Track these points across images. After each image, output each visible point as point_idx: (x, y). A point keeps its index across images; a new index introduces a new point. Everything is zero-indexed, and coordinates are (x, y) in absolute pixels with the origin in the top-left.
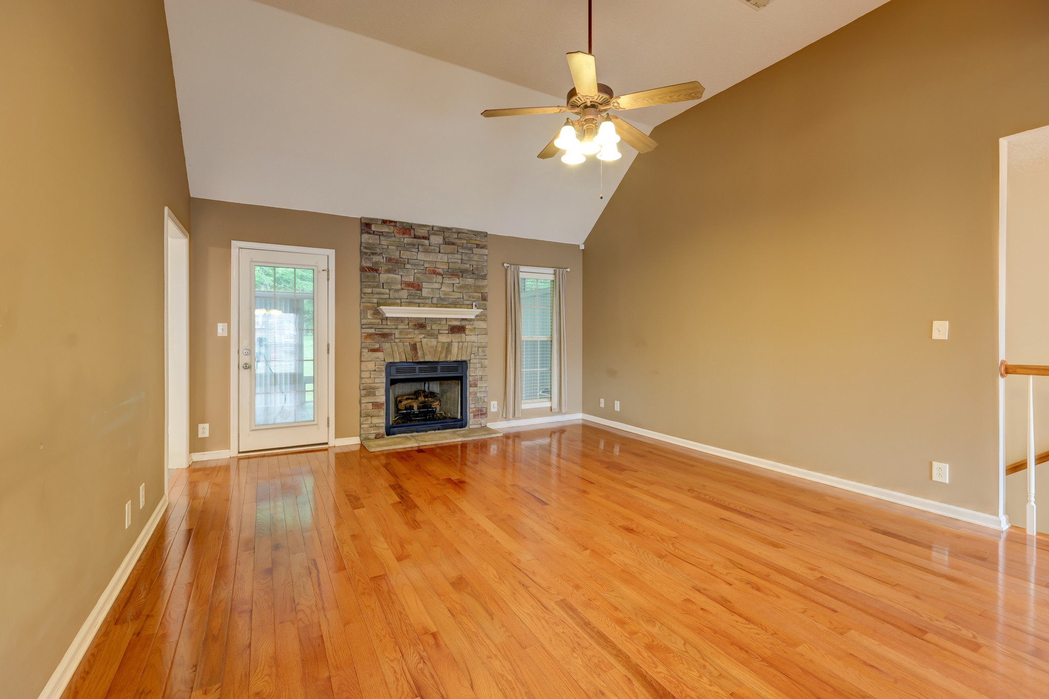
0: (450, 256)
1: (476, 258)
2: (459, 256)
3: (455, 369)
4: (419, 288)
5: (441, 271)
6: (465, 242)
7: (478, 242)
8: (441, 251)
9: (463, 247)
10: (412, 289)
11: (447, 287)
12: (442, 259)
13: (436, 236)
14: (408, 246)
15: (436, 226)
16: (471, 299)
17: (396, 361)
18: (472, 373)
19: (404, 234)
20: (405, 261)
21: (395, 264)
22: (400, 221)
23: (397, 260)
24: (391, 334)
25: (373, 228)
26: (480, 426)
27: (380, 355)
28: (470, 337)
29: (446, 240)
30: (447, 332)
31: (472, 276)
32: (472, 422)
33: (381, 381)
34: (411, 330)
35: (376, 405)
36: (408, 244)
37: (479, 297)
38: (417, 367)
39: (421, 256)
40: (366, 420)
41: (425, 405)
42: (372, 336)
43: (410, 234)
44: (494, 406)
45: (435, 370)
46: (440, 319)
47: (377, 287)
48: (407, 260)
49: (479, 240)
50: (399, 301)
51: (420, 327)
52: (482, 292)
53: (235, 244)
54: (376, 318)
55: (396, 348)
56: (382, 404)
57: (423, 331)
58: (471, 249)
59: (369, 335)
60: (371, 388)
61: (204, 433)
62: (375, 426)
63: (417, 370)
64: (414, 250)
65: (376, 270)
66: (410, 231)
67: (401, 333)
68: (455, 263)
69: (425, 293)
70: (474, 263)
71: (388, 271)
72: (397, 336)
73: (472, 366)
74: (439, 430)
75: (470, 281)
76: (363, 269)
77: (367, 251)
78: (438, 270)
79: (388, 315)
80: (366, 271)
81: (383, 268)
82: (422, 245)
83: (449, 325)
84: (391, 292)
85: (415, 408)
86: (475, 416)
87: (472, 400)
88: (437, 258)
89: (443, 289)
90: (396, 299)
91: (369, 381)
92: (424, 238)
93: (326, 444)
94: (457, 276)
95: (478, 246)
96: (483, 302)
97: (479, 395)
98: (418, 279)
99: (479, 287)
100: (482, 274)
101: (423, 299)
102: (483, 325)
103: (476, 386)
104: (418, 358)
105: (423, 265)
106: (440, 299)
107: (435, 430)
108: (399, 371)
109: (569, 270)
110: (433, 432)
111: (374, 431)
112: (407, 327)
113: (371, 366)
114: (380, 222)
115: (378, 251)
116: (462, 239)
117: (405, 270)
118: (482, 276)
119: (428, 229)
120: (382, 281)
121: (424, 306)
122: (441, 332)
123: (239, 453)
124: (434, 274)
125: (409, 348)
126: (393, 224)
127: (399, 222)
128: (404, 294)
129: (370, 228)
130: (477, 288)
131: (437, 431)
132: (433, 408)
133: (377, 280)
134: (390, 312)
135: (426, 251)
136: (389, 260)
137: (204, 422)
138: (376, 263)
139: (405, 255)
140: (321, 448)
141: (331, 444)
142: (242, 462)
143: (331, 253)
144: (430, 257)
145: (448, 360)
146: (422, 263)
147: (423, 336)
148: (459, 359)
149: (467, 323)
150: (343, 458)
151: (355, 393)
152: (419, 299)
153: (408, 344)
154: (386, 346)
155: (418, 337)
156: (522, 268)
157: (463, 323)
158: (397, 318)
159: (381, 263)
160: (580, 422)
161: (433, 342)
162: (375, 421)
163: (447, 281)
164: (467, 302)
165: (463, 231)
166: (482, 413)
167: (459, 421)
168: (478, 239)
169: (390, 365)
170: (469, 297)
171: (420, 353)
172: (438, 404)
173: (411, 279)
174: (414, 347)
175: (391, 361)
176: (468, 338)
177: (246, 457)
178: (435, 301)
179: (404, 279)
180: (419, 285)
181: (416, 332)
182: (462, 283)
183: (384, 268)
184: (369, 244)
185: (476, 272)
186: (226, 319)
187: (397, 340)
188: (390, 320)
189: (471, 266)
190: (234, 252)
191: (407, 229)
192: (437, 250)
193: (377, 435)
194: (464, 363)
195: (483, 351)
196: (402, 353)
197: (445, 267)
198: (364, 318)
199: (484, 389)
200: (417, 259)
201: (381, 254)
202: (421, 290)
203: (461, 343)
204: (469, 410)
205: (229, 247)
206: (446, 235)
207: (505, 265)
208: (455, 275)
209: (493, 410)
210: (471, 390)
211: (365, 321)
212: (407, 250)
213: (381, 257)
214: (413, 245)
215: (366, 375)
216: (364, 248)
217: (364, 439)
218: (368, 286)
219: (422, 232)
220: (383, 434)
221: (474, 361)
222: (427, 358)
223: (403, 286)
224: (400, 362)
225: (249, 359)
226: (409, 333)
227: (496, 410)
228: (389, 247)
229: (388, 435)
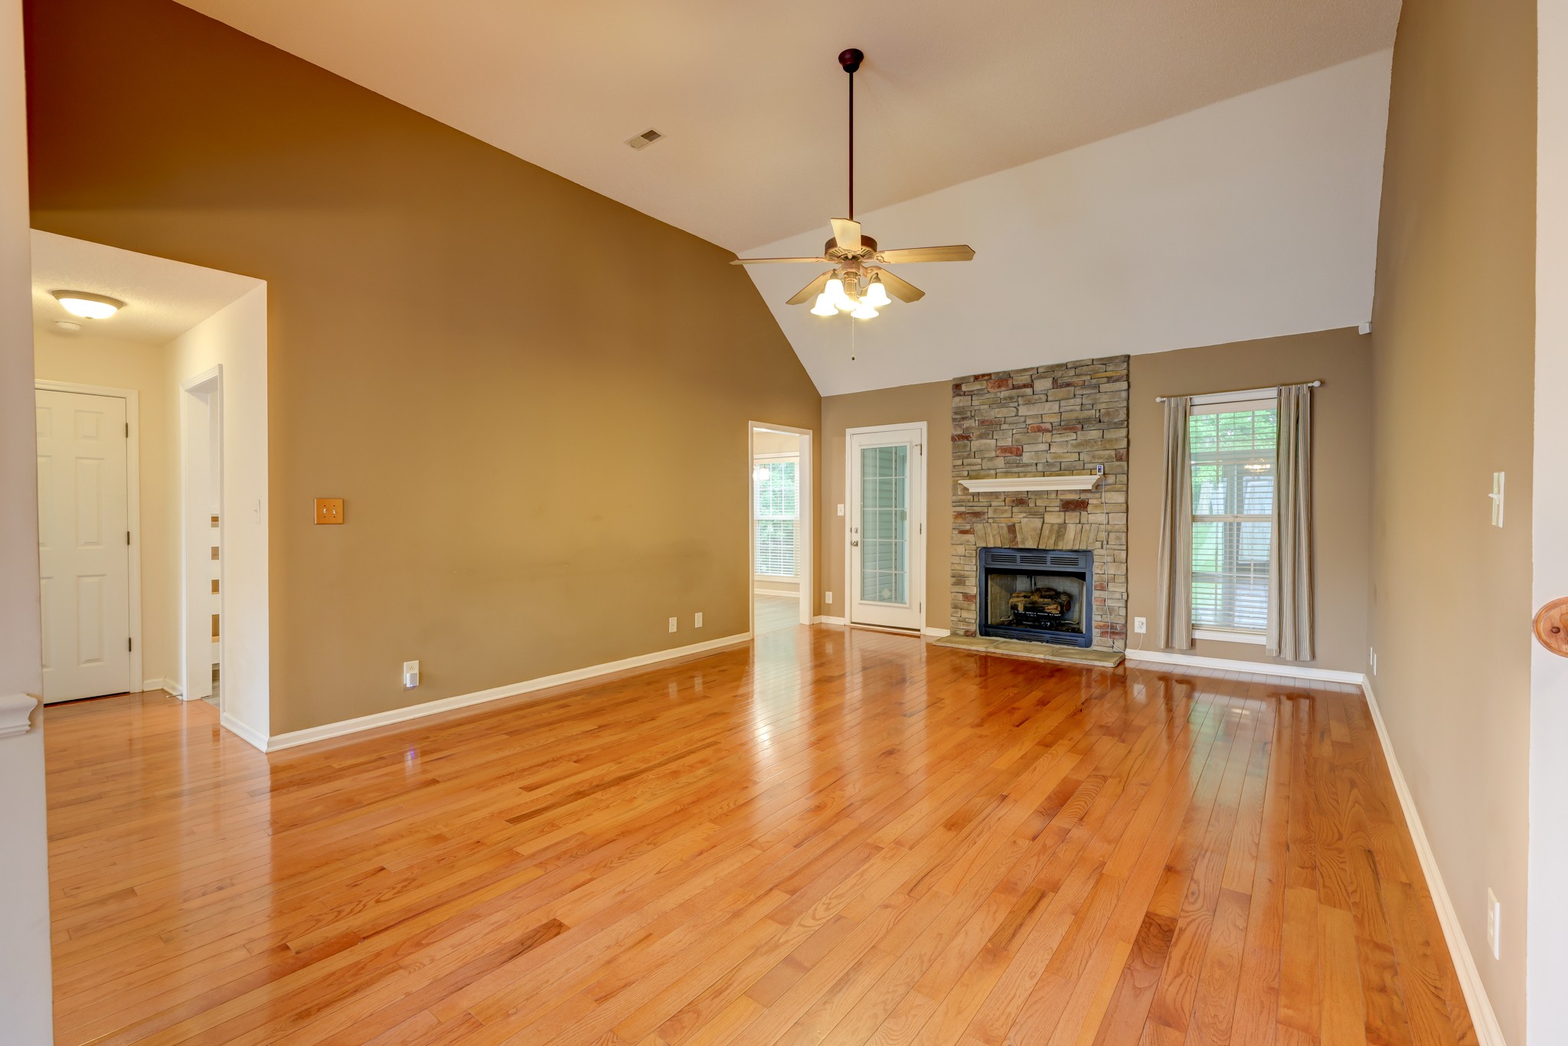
0: (1063, 403)
1: (1104, 398)
2: (1078, 401)
3: (1074, 562)
4: (1019, 452)
5: (1049, 426)
6: (1089, 377)
7: (1108, 374)
8: (1049, 399)
9: (1083, 386)
10: (1009, 455)
11: (1063, 446)
12: (1049, 409)
13: (1042, 380)
14: (1004, 402)
15: (1042, 367)
16: (1096, 461)
17: (989, 546)
18: (1099, 570)
19: (999, 387)
20: (1001, 421)
21: (990, 427)
23: (991, 421)
24: (984, 513)
25: (964, 388)
26: (1111, 650)
27: (970, 537)
28: (1095, 517)
29: (1059, 381)
30: (1058, 509)
31: (1098, 426)
32: (1099, 643)
33: (972, 571)
34: (1007, 508)
35: (967, 597)
36: (1005, 399)
37: (1110, 457)
38: (1018, 555)
39: (1023, 411)
40: (956, 612)
41: (1033, 607)
42: (963, 515)
43: (1008, 386)
44: (1139, 625)
45: (1043, 561)
46: (1048, 492)
47: (968, 457)
48: (1003, 419)
49: (1112, 370)
50: (993, 472)
51: (1020, 503)
52: (1116, 448)
53: (849, 431)
54: (966, 494)
55: (989, 530)
56: (974, 597)
57: (1023, 509)
58: (1096, 387)
59: (960, 515)
60: (961, 576)
61: (829, 600)
62: (964, 621)
63: (1018, 559)
64: (1012, 405)
65: (967, 438)
66: (1007, 380)
67: (995, 511)
68: (1071, 411)
69: (1026, 458)
70: (1103, 406)
71: (981, 437)
72: (990, 515)
73: (1096, 559)
74: (1048, 642)
75: (1094, 434)
76: (953, 439)
77: (960, 415)
78: (1044, 426)
79: (971, 490)
80: (956, 440)
81: (975, 434)
82: (1023, 396)
83: (1062, 500)
84: (984, 461)
85: (1021, 609)
86: (1103, 634)
87: (1097, 608)
88: (1044, 409)
89: (1052, 451)
91: (959, 568)
92: (1025, 386)
93: (919, 630)
94: (1073, 429)
95: (1110, 380)
96: (1118, 463)
97: (1109, 603)
98: (1017, 441)
99: (1110, 441)
100: (1116, 420)
101: (1022, 466)
102: (1118, 497)
103: (1102, 588)
104: (1017, 544)
105: (1025, 422)
106: (1047, 464)
107: (1042, 641)
108: (994, 558)
109: (1316, 384)
110: (1039, 643)
111: (963, 627)
112: (1003, 503)
113: (961, 550)
114: (972, 379)
115: (969, 414)
116: (1082, 375)
117: (1001, 433)
118: (1115, 423)
119: (1031, 373)
120: (973, 450)
121: (1025, 476)
122: (1048, 509)
123: (852, 623)
124: (1039, 431)
125: (1005, 530)
126: (986, 378)
127: (994, 373)
128: (1000, 462)
129: (960, 389)
130: (1106, 443)
131: (1044, 644)
132: (1046, 612)
133: (969, 448)
134: (975, 486)
135: (1029, 403)
136: (982, 423)
137: (829, 591)
138: (967, 428)
139: (997, 413)
140: (913, 634)
141: (922, 632)
142: (853, 631)
143: (924, 425)
144: (1034, 410)
145: (1060, 548)
146: (1023, 419)
147: (1024, 515)
148: (1076, 548)
149: (1089, 495)
150: (935, 652)
151: (947, 580)
152: (1017, 467)
153: (1004, 525)
154: (979, 527)
155: (1020, 517)
156: (1197, 400)
157: (1083, 496)
158: (991, 493)
159: (972, 428)
160: (1356, 692)
161: (1038, 523)
162: (965, 614)
163: (1057, 439)
164: (1090, 466)
165: (1083, 363)
166: (1119, 631)
167: (1084, 636)
168: (1110, 369)
169: (986, 550)
170: (1093, 457)
171: (1019, 538)
172: (1056, 609)
173: (1008, 442)
174: (1012, 529)
175: (984, 545)
176: (1092, 518)
177: (858, 627)
178: (1040, 468)
179: (999, 444)
180: (1018, 449)
181: (1015, 510)
182: (1081, 438)
183: (977, 433)
184: (958, 408)
185: (1105, 419)
186: (843, 502)
187: (991, 521)
188: (982, 496)
189: (1098, 411)
190: (848, 438)
191: (1002, 380)
192: (1044, 398)
193: (967, 631)
194: (1087, 553)
195: (1118, 538)
196: (997, 536)
197: (1056, 420)
198: (955, 494)
199: (1118, 596)
200: (1017, 415)
201: (972, 417)
202: (1021, 455)
203: (1080, 526)
204: (1094, 624)
205: (844, 435)
206: (1058, 374)
207: (1158, 400)
208: (1070, 429)
209: (1137, 630)
210: (1096, 594)
211: (954, 498)
212: (1004, 406)
213: (973, 421)
214: (1011, 398)
215: (956, 560)
216: (956, 413)
217: (954, 634)
218: (959, 458)
219: (1025, 379)
220: (975, 632)
221: (1103, 552)
222: (1030, 544)
223: (998, 452)
224: (994, 548)
225: (857, 537)
226: (1006, 511)
227: (1143, 630)
228: (982, 407)
229: (981, 635)
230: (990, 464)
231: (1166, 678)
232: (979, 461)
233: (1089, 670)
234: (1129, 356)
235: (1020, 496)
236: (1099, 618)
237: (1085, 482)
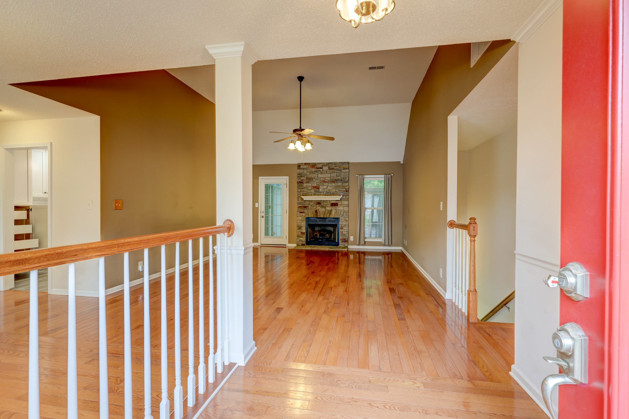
0: (331, 174)
1: (343, 174)
2: (336, 174)
3: (334, 221)
4: (319, 188)
5: (327, 181)
6: (338, 167)
7: (344, 167)
8: (328, 173)
9: (337, 170)
10: (315, 189)
11: (331, 187)
12: (328, 176)
13: (325, 167)
15: (325, 163)
17: (309, 217)
18: (341, 223)
19: (312, 167)
20: (313, 178)
21: (309, 180)
22: (311, 163)
23: (310, 178)
24: (308, 207)
25: (301, 167)
26: (344, 246)
27: (303, 214)
28: (340, 208)
29: (330, 168)
31: (341, 182)
32: (341, 244)
33: (304, 224)
35: (302, 233)
36: (314, 171)
37: (344, 191)
38: (318, 219)
39: (320, 176)
40: (299, 238)
41: (322, 235)
44: (352, 238)
45: (324, 221)
46: (327, 200)
47: (303, 189)
49: (345, 166)
50: (310, 194)
52: (346, 188)
53: (260, 178)
54: (302, 201)
55: (309, 212)
56: (304, 233)
57: (320, 205)
58: (340, 170)
59: (300, 207)
60: (300, 226)
62: (300, 241)
63: (318, 221)
64: (316, 173)
65: (302, 183)
66: (315, 166)
67: (311, 206)
68: (334, 177)
69: (321, 190)
70: (342, 176)
71: (307, 183)
73: (340, 220)
74: (327, 245)
75: (340, 184)
76: (298, 183)
77: (300, 176)
78: (326, 181)
79: (305, 199)
81: (304, 182)
82: (319, 171)
83: (331, 203)
84: (308, 190)
85: (318, 236)
86: (342, 242)
87: (340, 234)
88: (326, 176)
89: (328, 188)
90: (309, 193)
91: (300, 224)
92: (320, 168)
93: (286, 245)
95: (344, 169)
96: (346, 193)
97: (344, 233)
98: (318, 184)
99: (344, 186)
100: (346, 180)
101: (319, 192)
102: (346, 203)
103: (342, 228)
104: (318, 216)
106: (327, 192)
108: (311, 221)
109: (392, 175)
111: (301, 243)
112: (314, 204)
113: (300, 218)
114: (304, 164)
115: (303, 175)
116: (336, 166)
117: (313, 182)
118: (346, 181)
119: (322, 164)
120: (304, 186)
121: (320, 196)
122: (327, 205)
123: (261, 244)
124: (324, 182)
125: (314, 212)
126: (308, 164)
128: (313, 191)
130: (343, 187)
132: (326, 236)
133: (303, 186)
134: (305, 198)
135: (321, 173)
136: (307, 178)
138: (302, 180)
139: (313, 176)
140: (284, 246)
141: (287, 245)
143: (288, 177)
144: (323, 176)
145: (330, 217)
146: (319, 178)
148: (335, 217)
149: (339, 202)
150: (290, 251)
151: (296, 228)
152: (318, 192)
153: (314, 210)
154: (306, 211)
155: (319, 208)
156: (366, 176)
157: (337, 202)
158: (310, 200)
159: (304, 180)
160: (401, 251)
161: (324, 210)
162: (301, 239)
163: (330, 185)
164: (339, 193)
165: (337, 163)
166: (346, 241)
167: (337, 243)
169: (308, 218)
170: (340, 191)
171: (318, 214)
172: (328, 235)
173: (315, 185)
174: (316, 211)
175: (308, 217)
176: (339, 208)
177: (263, 246)
178: (325, 193)
179: (312, 185)
180: (318, 187)
181: (317, 206)
182: (336, 185)
183: (305, 181)
184: (299, 173)
185: (343, 180)
186: (258, 202)
187: (310, 209)
188: (307, 201)
190: (260, 180)
191: (313, 165)
192: (326, 172)
193: (302, 244)
194: (337, 219)
195: (346, 214)
196: (312, 214)
197: (329, 179)
198: (298, 200)
199: (346, 230)
200: (318, 177)
201: (304, 176)
202: (319, 189)
203: (336, 210)
204: (340, 239)
205: (258, 179)
206: (330, 165)
207: (357, 175)
208: (333, 182)
209: (351, 240)
210: (340, 230)
211: (298, 202)
212: (314, 173)
213: (304, 177)
214: (316, 171)
215: (299, 221)
216: (299, 175)
217: (298, 245)
218: (300, 189)
219: (320, 166)
220: (305, 244)
221: (342, 218)
222: (322, 216)
223: (312, 188)
224: (311, 217)
225: (263, 214)
226: (314, 206)
227: (353, 240)
228: (307, 173)
229: (306, 245)
230: (310, 191)
231: (358, 252)
232: (306, 190)
233: (338, 252)
234: (349, 162)
235: (319, 202)
236: (341, 237)
237: (338, 198)
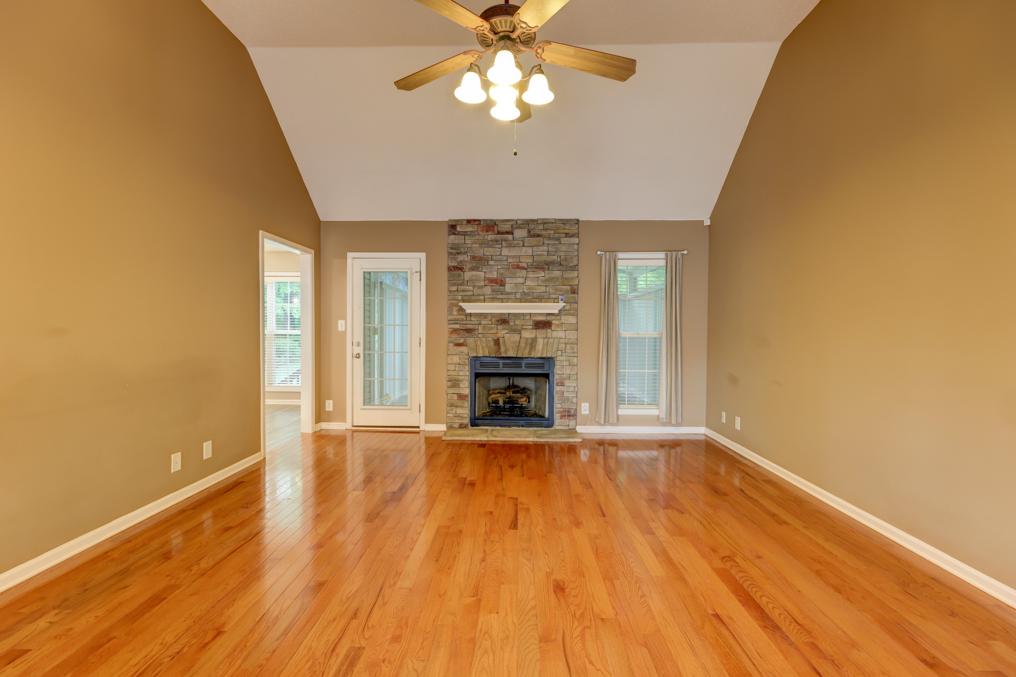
0: (535, 249)
1: (564, 248)
2: (545, 248)
3: (541, 366)
4: (502, 284)
5: (525, 265)
6: (553, 232)
7: (566, 231)
8: (526, 244)
9: (549, 238)
10: (495, 285)
11: (533, 281)
12: (526, 252)
13: (520, 230)
14: (491, 243)
15: (520, 220)
16: (558, 293)
17: (479, 355)
18: (559, 371)
19: (487, 231)
20: (489, 258)
21: (480, 262)
22: (483, 218)
23: (481, 257)
24: (475, 329)
25: (459, 229)
26: (567, 428)
27: (464, 349)
28: (557, 333)
29: (532, 233)
30: (531, 327)
31: (559, 268)
32: (559, 423)
33: (465, 375)
34: (493, 326)
35: (461, 397)
36: (492, 241)
37: (567, 291)
38: (501, 362)
39: (505, 252)
40: (452, 410)
41: (510, 401)
42: (458, 331)
43: (494, 231)
44: (585, 409)
45: (519, 366)
46: (523, 314)
47: (462, 284)
48: (490, 257)
49: (568, 229)
50: (482, 297)
51: (503, 322)
52: (571, 284)
53: (350, 255)
54: (461, 315)
55: (479, 343)
56: (466, 396)
57: (506, 326)
58: (558, 239)
59: (455, 331)
60: (456, 380)
61: (329, 407)
62: (458, 416)
63: (501, 365)
64: (497, 246)
65: (461, 269)
66: (493, 227)
67: (484, 328)
68: (541, 255)
69: (508, 288)
70: (562, 254)
71: (472, 269)
72: (480, 331)
73: (557, 363)
74: (523, 426)
75: (557, 274)
76: (450, 269)
77: (455, 251)
78: (521, 264)
79: (468, 311)
80: (451, 270)
81: (467, 266)
82: (505, 241)
83: (534, 321)
84: (475, 289)
85: (501, 403)
86: (562, 417)
87: (558, 399)
88: (521, 252)
89: (527, 284)
90: (479, 295)
91: (454, 373)
92: (507, 233)
93: (418, 427)
94: (542, 269)
95: (567, 235)
96: (572, 295)
98: (501, 274)
99: (567, 279)
100: (571, 265)
101: (505, 294)
102: (572, 320)
103: (562, 384)
104: (501, 353)
105: (507, 260)
106: (524, 293)
107: (519, 426)
108: (483, 365)
109: (685, 252)
110: (517, 428)
111: (457, 421)
112: (490, 322)
113: (456, 359)
114: (465, 223)
115: (462, 250)
116: (548, 229)
117: (488, 267)
118: (571, 267)
119: (511, 223)
120: (466, 279)
121: (507, 302)
122: (524, 327)
123: (353, 426)
124: (518, 268)
125: (492, 343)
126: (477, 223)
127: (483, 220)
128: (488, 290)
129: (456, 229)
130: (565, 281)
131: (520, 428)
132: (519, 404)
133: (462, 278)
134: (471, 308)
135: (510, 246)
136: (474, 258)
137: (329, 399)
138: (461, 262)
139: (489, 252)
140: (413, 430)
141: (422, 428)
142: (355, 434)
143: (423, 256)
144: (514, 252)
145: (532, 356)
146: (505, 258)
147: (506, 331)
148: (544, 356)
149: (553, 317)
150: (432, 441)
151: (444, 383)
152: (502, 294)
153: (491, 339)
154: (470, 341)
155: (502, 332)
156: (621, 255)
157: (549, 318)
158: (481, 314)
159: (466, 261)
160: (703, 438)
161: (516, 337)
162: (459, 411)
163: (531, 275)
164: (554, 296)
165: (549, 221)
166: (570, 414)
167: (548, 419)
168: (567, 227)
169: (476, 358)
170: (556, 290)
171: (502, 349)
172: (526, 401)
173: (494, 275)
174: (497, 342)
175: (475, 355)
176: (555, 334)
177: (359, 430)
178: (518, 295)
179: (487, 276)
180: (502, 281)
181: (500, 327)
182: (548, 276)
183: (469, 266)
184: (454, 244)
185: (564, 263)
186: (344, 318)
187: (480, 336)
188: (474, 316)
189: (559, 257)
190: (349, 261)
191: (490, 226)
192: (521, 244)
193: (461, 424)
194: (550, 361)
195: (572, 348)
196: (485, 348)
197: (530, 260)
198: (451, 314)
199: (572, 389)
200: (501, 255)
201: (465, 253)
202: (504, 285)
203: (546, 340)
204: (555, 410)
205: (345, 258)
206: (532, 226)
207: (599, 253)
208: (540, 268)
209: (583, 412)
210: (557, 389)
211: (450, 317)
212: (490, 247)
213: (466, 256)
214: (497, 241)
215: (452, 367)
216: (451, 248)
217: (450, 427)
218: (454, 285)
219: (506, 227)
220: (467, 425)
221: (562, 358)
222: (511, 354)
223: (486, 282)
224: (483, 357)
225: (360, 350)
226: (492, 328)
227: (587, 412)
228: (474, 245)
229: (472, 426)
230: (480, 291)
231: (601, 443)
232: (471, 288)
233: (551, 445)
234: (578, 220)
235: (503, 317)
236: (559, 406)
237: (553, 308)
